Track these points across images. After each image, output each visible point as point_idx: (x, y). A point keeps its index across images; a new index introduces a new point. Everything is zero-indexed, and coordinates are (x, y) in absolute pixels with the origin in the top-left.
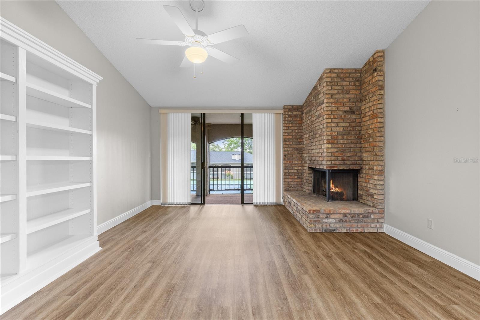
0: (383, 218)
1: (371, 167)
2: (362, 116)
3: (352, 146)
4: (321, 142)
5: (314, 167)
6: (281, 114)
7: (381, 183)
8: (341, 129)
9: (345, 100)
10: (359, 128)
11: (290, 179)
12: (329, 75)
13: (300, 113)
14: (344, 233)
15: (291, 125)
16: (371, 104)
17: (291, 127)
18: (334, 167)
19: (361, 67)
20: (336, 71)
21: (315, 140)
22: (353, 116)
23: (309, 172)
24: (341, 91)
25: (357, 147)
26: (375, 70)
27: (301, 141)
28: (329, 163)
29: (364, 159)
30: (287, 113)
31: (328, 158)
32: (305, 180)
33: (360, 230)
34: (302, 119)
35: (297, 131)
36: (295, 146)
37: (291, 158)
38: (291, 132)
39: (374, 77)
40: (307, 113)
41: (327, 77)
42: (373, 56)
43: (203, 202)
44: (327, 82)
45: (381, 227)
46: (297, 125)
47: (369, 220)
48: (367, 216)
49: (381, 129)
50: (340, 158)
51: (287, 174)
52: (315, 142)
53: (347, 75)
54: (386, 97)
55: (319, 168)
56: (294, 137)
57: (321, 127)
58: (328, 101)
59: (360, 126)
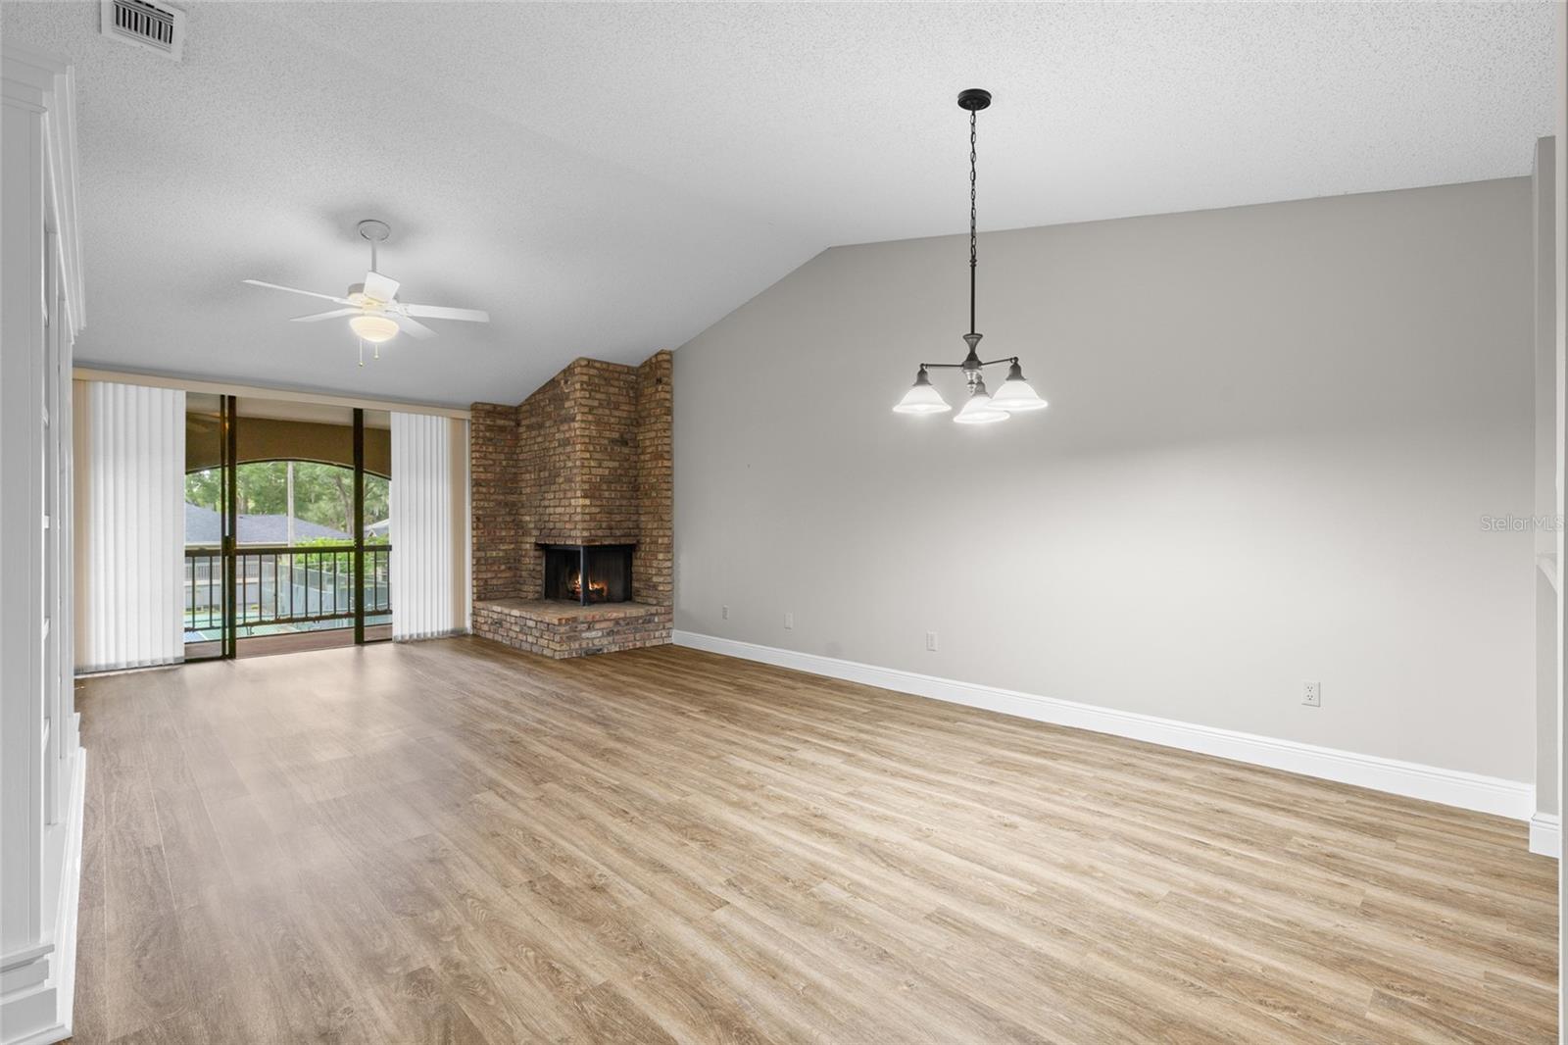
0: (670, 620)
1: (654, 539)
2: (640, 451)
3: (624, 502)
4: (569, 495)
5: (553, 543)
6: (464, 420)
7: (669, 564)
8: (607, 472)
9: (612, 420)
10: (635, 472)
11: (490, 571)
12: (585, 370)
13: (512, 424)
14: (616, 652)
15: (491, 449)
16: (653, 434)
17: (491, 453)
18: (594, 541)
19: (637, 365)
20: (598, 365)
21: (553, 488)
22: (626, 450)
23: (537, 553)
24: (605, 403)
25: (631, 506)
26: (659, 381)
27: (515, 485)
28: (586, 534)
29: (642, 526)
30: (481, 421)
31: (585, 525)
32: (524, 573)
33: (638, 644)
34: (517, 438)
35: (504, 463)
36: (502, 497)
37: (492, 525)
38: (491, 465)
39: (657, 391)
40: (530, 427)
41: (582, 374)
42: (656, 355)
43: (227, 653)
44: (582, 383)
45: (669, 636)
46: (506, 450)
47: (651, 626)
48: (648, 620)
49: (668, 478)
50: (604, 525)
51: (483, 562)
52: (555, 492)
53: (616, 375)
54: (675, 426)
55: (565, 545)
56: (498, 476)
57: (570, 464)
58: (585, 418)
59: (636, 469)
